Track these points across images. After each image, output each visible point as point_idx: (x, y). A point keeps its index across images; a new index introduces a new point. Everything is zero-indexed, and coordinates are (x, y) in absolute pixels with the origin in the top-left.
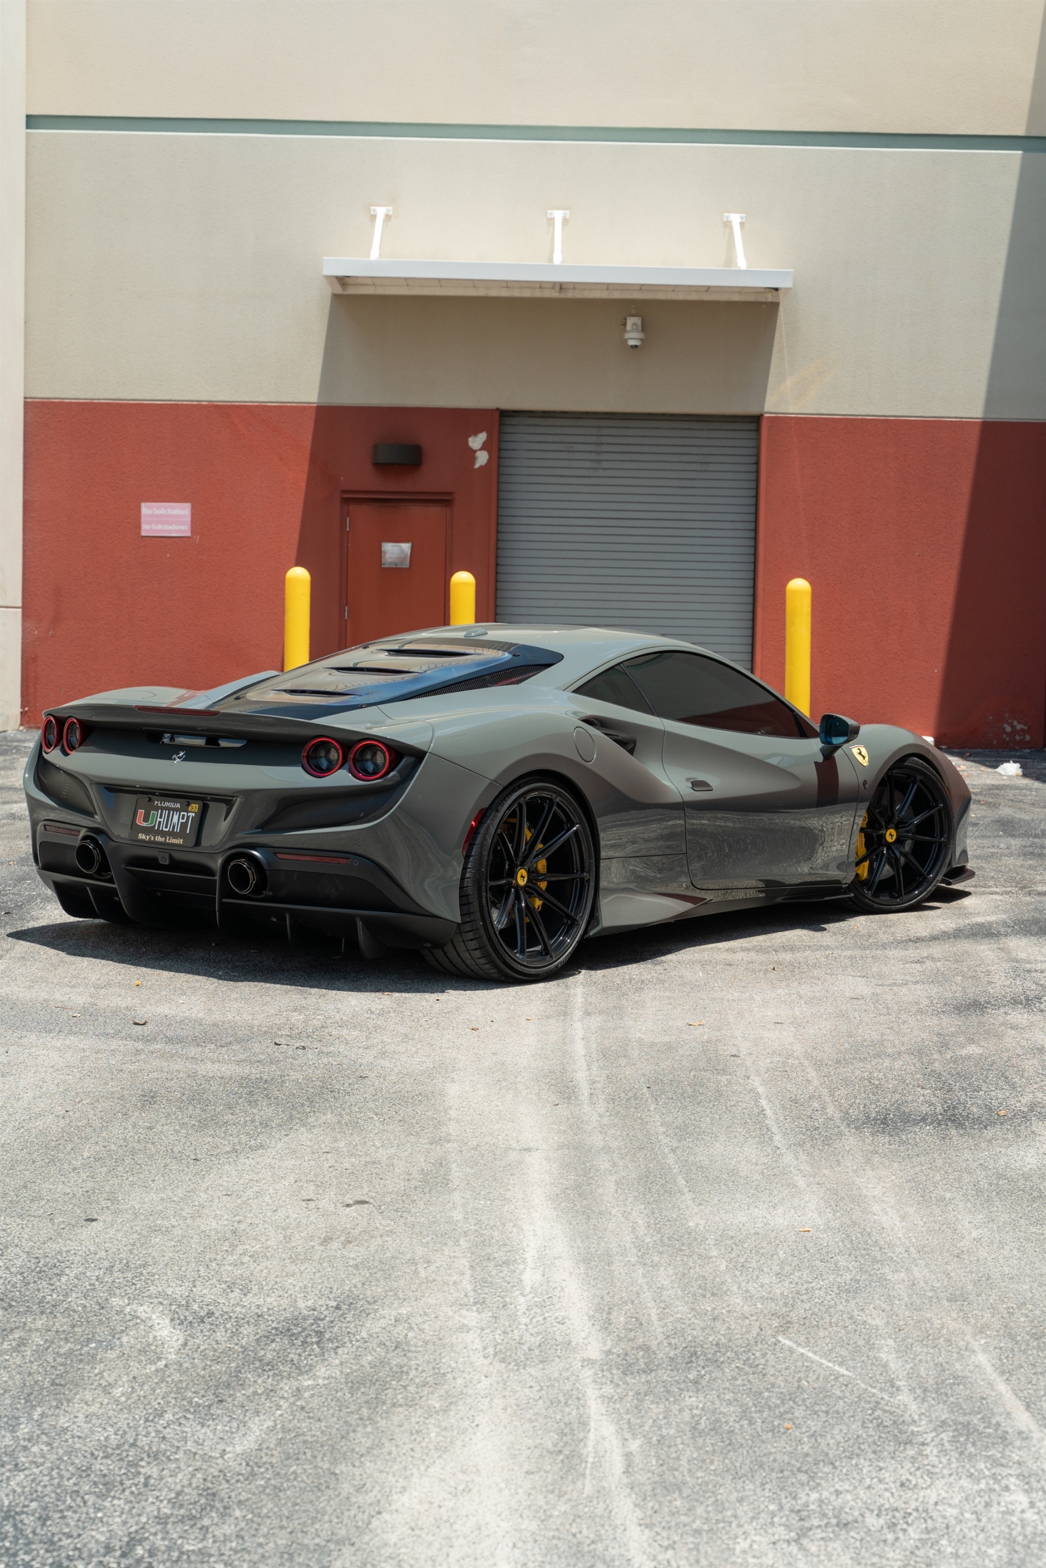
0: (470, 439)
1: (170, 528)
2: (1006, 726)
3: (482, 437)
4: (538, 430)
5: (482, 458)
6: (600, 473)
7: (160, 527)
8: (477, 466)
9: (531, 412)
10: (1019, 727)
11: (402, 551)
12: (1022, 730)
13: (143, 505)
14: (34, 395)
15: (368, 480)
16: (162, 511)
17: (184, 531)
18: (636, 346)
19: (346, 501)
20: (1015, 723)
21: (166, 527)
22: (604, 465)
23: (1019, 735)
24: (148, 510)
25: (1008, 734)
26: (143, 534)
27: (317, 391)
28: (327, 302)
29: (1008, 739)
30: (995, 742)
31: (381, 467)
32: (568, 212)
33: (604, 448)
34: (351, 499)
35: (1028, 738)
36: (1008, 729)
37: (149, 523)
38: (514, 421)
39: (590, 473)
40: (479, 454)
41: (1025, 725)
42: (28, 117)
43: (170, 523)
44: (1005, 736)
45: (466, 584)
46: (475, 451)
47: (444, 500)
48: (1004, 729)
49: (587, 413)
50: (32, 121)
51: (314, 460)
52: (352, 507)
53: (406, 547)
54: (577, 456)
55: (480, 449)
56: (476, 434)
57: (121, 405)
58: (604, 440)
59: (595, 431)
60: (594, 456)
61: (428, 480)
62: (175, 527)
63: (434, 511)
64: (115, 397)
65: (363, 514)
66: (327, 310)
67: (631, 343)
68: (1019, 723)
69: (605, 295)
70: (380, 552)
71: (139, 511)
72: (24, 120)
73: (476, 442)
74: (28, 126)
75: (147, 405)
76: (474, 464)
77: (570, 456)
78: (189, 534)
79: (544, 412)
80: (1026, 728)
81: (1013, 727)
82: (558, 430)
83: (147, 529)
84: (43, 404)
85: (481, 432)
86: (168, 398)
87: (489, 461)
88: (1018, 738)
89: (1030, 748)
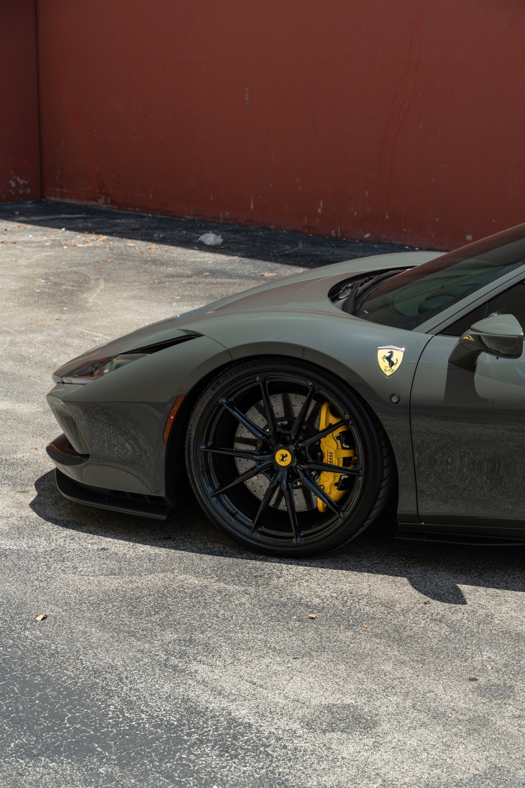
2: (11, 182)
10: (22, 182)
12: (24, 184)
20: (18, 179)
23: (22, 189)
25: (13, 189)
29: (13, 193)
30: (4, 197)
35: (28, 191)
36: (13, 184)
41: (26, 180)
44: (11, 191)
48: (10, 184)
68: (21, 178)
80: (27, 183)
81: (17, 182)
88: (21, 192)
89: (31, 200)
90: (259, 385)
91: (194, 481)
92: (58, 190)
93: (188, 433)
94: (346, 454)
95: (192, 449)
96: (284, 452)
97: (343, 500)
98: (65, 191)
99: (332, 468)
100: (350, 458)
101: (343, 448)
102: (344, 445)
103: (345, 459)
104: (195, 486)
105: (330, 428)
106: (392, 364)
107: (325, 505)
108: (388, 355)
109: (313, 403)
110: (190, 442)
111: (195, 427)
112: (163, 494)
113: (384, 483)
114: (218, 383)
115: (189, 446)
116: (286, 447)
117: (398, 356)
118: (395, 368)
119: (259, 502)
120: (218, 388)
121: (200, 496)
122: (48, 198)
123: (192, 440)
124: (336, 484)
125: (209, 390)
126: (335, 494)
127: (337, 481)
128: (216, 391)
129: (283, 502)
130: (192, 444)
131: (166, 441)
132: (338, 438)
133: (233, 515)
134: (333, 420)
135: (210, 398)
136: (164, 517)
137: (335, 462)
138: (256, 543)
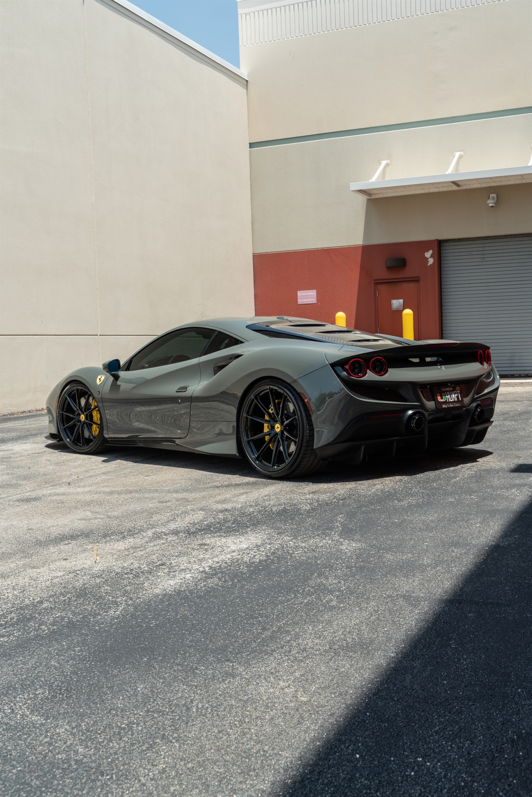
0: (426, 254)
1: (309, 300)
3: (431, 252)
4: (457, 247)
5: (431, 261)
6: (485, 263)
7: (305, 300)
8: (429, 264)
9: (454, 239)
11: (400, 303)
13: (298, 292)
14: (257, 252)
15: (384, 274)
16: (306, 294)
17: (314, 301)
18: (493, 206)
19: (376, 284)
21: (307, 300)
22: (486, 259)
24: (300, 294)
26: (299, 303)
27: (362, 240)
28: (365, 203)
31: (389, 268)
32: (462, 152)
33: (486, 252)
34: (378, 283)
37: (301, 299)
38: (447, 244)
39: (480, 263)
40: (429, 259)
42: (250, 144)
43: (308, 298)
45: (408, 314)
46: (428, 258)
47: (416, 280)
49: (478, 238)
50: (251, 145)
51: (362, 268)
52: (379, 286)
53: (401, 301)
54: (474, 257)
55: (430, 258)
56: (428, 251)
57: (288, 253)
58: (485, 249)
59: (481, 245)
60: (481, 256)
61: (409, 272)
62: (310, 300)
63: (412, 285)
64: (286, 250)
65: (383, 288)
66: (365, 206)
67: (490, 205)
69: (479, 186)
70: (390, 305)
71: (297, 294)
72: (249, 145)
73: (428, 254)
74: (250, 148)
75: (298, 252)
76: (427, 264)
77: (471, 257)
78: (316, 302)
79: (459, 239)
82: (466, 247)
83: (300, 301)
84: (260, 255)
85: (430, 250)
86: (306, 248)
87: (434, 262)
96: (83, 416)
106: (100, 381)
108: (100, 378)
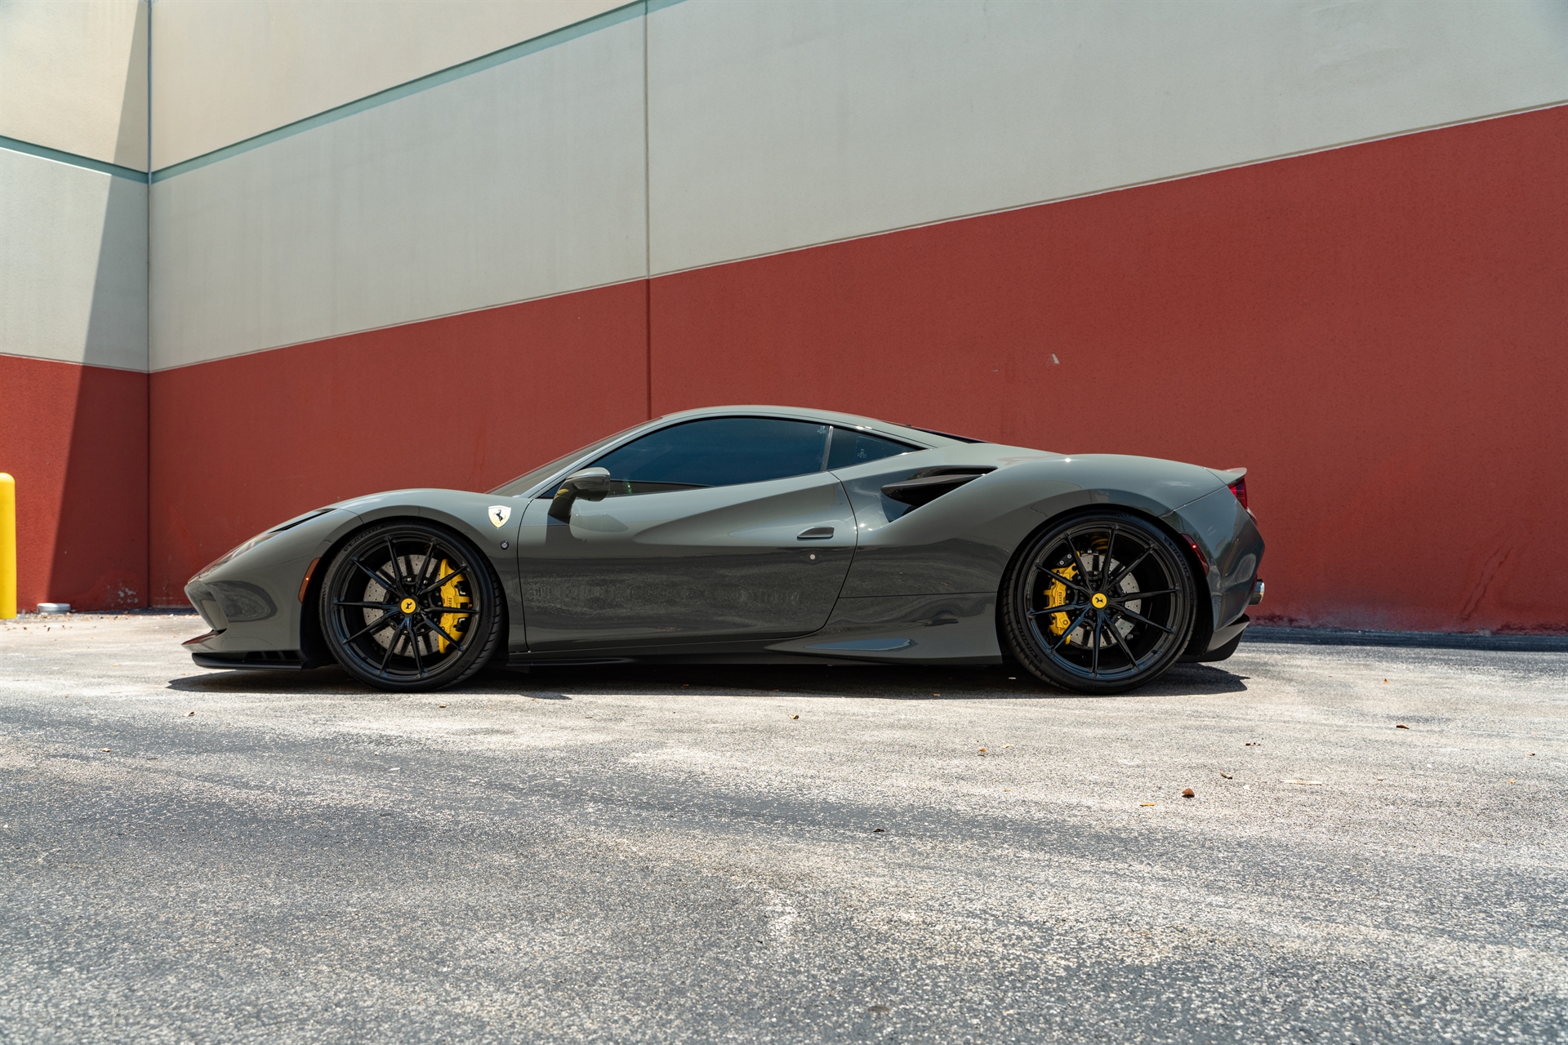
2: (120, 592)
10: (130, 593)
12: (132, 595)
20: (127, 590)
23: (130, 599)
25: (122, 599)
29: (122, 602)
30: (112, 605)
35: (136, 601)
36: (122, 595)
41: (134, 591)
44: (119, 600)
48: (119, 595)
68: (130, 590)
80: (135, 593)
81: (125, 593)
88: (129, 601)
89: (139, 608)
90: (388, 546)
91: (327, 632)
92: (164, 598)
93: (323, 590)
94: (463, 600)
95: (326, 604)
96: (409, 600)
97: (462, 639)
98: (171, 598)
99: (451, 610)
100: (466, 604)
101: (461, 595)
102: (461, 593)
103: (462, 604)
104: (329, 636)
105: (449, 578)
106: (501, 519)
107: (448, 643)
108: (498, 512)
109: (433, 562)
110: (323, 598)
111: (329, 584)
112: (297, 646)
113: (492, 637)
114: (350, 545)
115: (323, 601)
116: (410, 596)
117: (506, 512)
118: (504, 522)
119: (385, 650)
120: (350, 549)
121: (333, 645)
122: (154, 606)
123: (326, 596)
124: (455, 626)
125: (342, 551)
126: (455, 634)
127: (455, 623)
128: (348, 552)
129: (410, 647)
130: (326, 600)
131: (302, 600)
132: (456, 586)
133: (364, 660)
134: (451, 571)
135: (343, 557)
136: (300, 667)
137: (454, 605)
138: (385, 681)
